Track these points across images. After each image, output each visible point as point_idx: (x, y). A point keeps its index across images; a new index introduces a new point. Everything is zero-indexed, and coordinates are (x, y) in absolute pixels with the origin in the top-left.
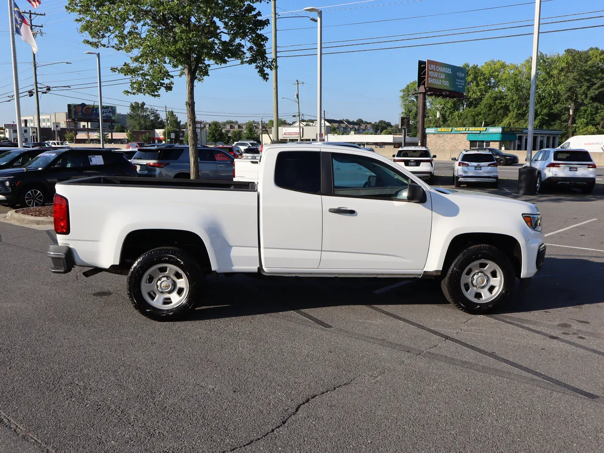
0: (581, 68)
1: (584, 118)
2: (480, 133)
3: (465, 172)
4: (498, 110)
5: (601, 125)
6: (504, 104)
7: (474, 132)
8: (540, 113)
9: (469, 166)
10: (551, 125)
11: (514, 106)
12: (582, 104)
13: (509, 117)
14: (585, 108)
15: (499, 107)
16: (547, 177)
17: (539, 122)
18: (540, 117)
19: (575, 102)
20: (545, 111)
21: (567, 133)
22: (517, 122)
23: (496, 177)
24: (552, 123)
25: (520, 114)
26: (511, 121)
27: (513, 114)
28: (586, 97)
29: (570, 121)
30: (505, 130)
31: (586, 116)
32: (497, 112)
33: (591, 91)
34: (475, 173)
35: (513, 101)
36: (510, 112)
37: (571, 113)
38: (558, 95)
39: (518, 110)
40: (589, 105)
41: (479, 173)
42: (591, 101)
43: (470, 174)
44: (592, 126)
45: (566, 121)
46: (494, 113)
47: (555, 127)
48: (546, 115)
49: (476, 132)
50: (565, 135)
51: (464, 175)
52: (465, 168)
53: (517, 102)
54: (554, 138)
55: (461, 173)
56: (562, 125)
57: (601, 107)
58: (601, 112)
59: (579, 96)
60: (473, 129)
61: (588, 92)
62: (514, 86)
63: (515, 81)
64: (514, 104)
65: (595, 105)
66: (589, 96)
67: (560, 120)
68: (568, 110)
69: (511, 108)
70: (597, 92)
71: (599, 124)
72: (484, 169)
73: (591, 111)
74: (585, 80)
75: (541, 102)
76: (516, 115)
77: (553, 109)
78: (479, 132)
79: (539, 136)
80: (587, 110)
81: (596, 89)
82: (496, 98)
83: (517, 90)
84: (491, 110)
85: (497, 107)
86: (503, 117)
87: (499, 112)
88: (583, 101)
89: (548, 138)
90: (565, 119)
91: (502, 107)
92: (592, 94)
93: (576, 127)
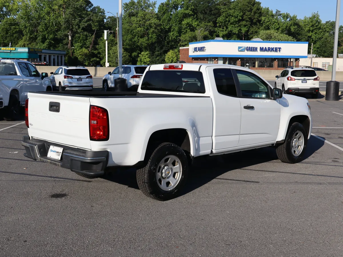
0: (74, 6)
1: (78, 42)
2: (11, 52)
3: (70, 83)
4: (14, 34)
5: (90, 48)
6: (18, 29)
7: (5, 51)
8: (48, 37)
9: (73, 78)
10: (56, 47)
11: (27, 31)
12: (76, 32)
13: (23, 40)
14: (79, 35)
15: (14, 32)
16: (132, 85)
17: (48, 44)
18: (48, 40)
19: (72, 30)
20: (51, 36)
21: (68, 53)
22: (30, 43)
23: (92, 86)
24: (57, 46)
25: (32, 38)
26: (25, 43)
27: (26, 38)
28: (79, 27)
29: (69, 44)
30: (30, 50)
31: (79, 41)
32: (13, 36)
33: (82, 23)
34: (77, 83)
35: (26, 27)
36: (23, 36)
37: (70, 39)
38: (58, 24)
39: (31, 35)
40: (81, 34)
41: (81, 84)
42: (82, 31)
43: (74, 85)
44: (85, 49)
45: (67, 44)
46: (10, 36)
47: (60, 49)
48: (52, 39)
49: (7, 51)
50: (67, 54)
51: (70, 85)
52: (70, 80)
53: (29, 28)
54: (61, 57)
55: (67, 84)
56: (64, 47)
57: (89, 35)
58: (89, 39)
59: (74, 26)
60: (5, 48)
61: (80, 24)
62: (26, 15)
63: (26, 12)
64: (27, 30)
65: (85, 33)
66: (81, 27)
67: (62, 43)
68: (67, 36)
69: (24, 32)
70: (86, 25)
71: (89, 47)
72: (83, 81)
73: (83, 37)
74: (77, 15)
75: (48, 29)
76: (29, 38)
77: (57, 35)
78: (9, 51)
79: (52, 55)
80: (80, 37)
81: (85, 22)
82: (11, 24)
83: (29, 19)
84: (8, 33)
85: (12, 31)
86: (18, 39)
87: (15, 35)
88: (77, 30)
89: (58, 57)
90: (65, 43)
91: (16, 32)
92: (84, 26)
93: (74, 50)
